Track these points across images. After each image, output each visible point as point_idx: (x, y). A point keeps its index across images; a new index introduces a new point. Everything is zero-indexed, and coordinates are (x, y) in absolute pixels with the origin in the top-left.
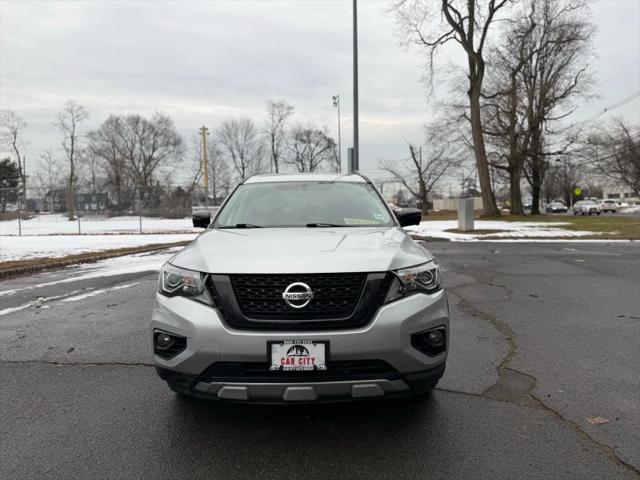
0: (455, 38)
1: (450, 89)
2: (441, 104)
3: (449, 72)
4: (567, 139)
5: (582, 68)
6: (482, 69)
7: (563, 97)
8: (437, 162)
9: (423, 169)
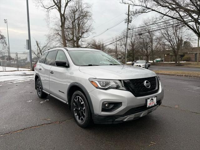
0: (56, 8)
1: (54, 24)
2: (52, 28)
3: (54, 19)
4: (88, 44)
5: (90, 24)
6: (65, 20)
7: (86, 32)
8: (46, 47)
9: (41, 49)
